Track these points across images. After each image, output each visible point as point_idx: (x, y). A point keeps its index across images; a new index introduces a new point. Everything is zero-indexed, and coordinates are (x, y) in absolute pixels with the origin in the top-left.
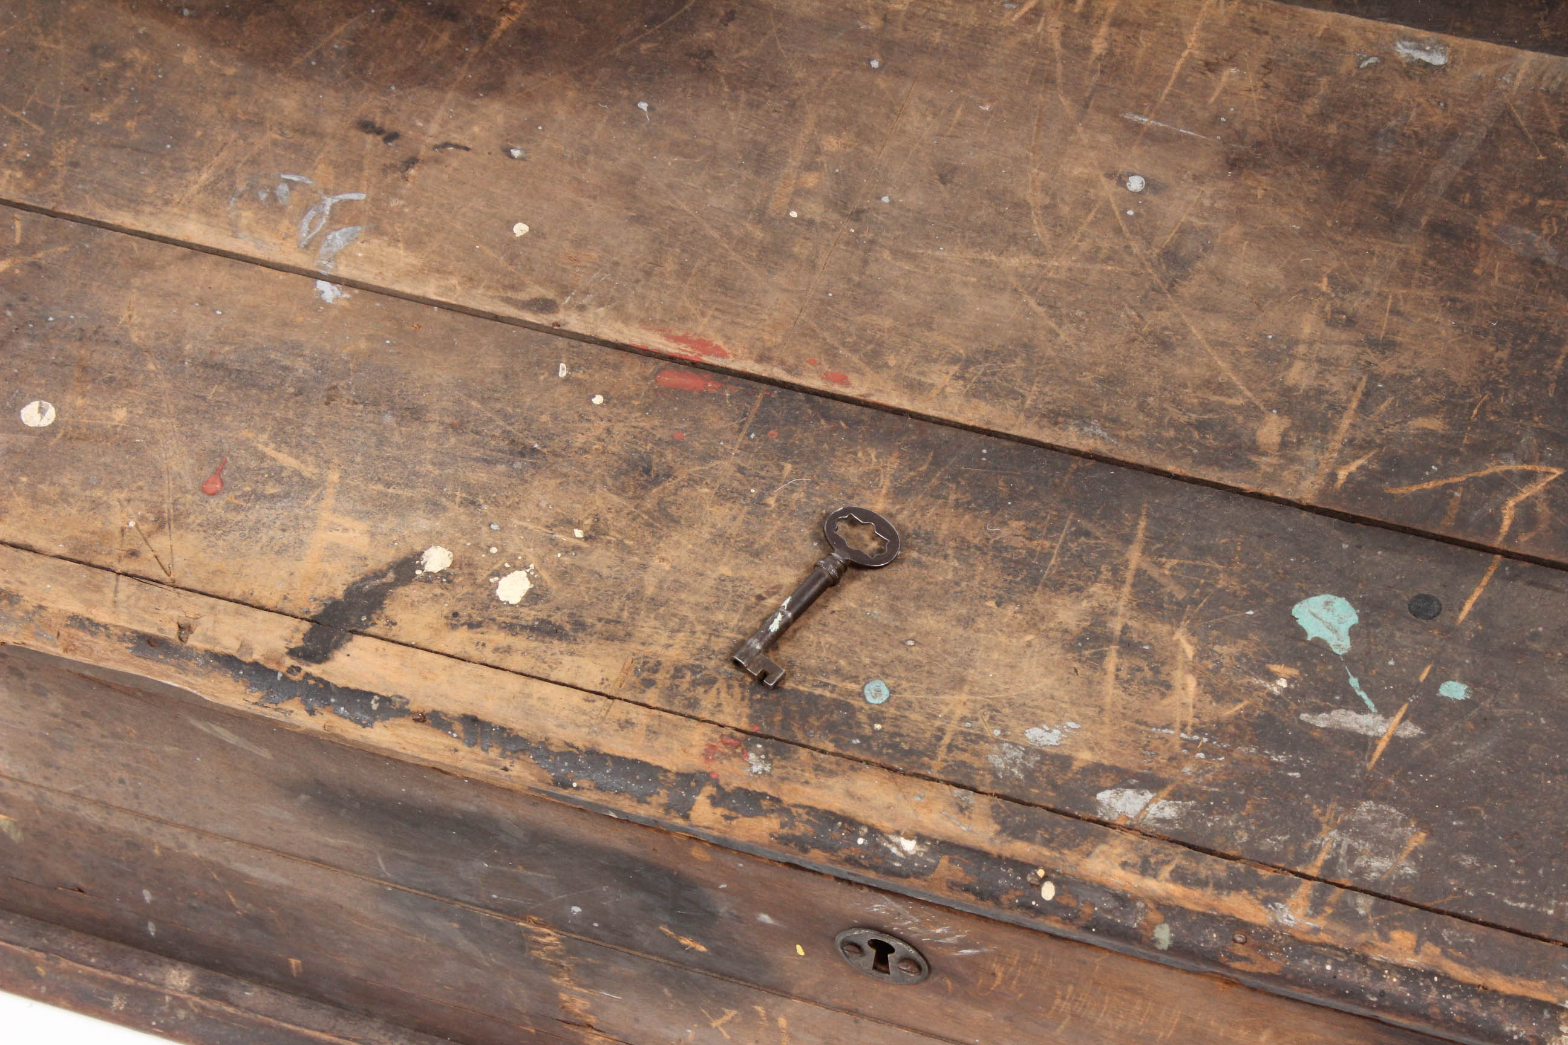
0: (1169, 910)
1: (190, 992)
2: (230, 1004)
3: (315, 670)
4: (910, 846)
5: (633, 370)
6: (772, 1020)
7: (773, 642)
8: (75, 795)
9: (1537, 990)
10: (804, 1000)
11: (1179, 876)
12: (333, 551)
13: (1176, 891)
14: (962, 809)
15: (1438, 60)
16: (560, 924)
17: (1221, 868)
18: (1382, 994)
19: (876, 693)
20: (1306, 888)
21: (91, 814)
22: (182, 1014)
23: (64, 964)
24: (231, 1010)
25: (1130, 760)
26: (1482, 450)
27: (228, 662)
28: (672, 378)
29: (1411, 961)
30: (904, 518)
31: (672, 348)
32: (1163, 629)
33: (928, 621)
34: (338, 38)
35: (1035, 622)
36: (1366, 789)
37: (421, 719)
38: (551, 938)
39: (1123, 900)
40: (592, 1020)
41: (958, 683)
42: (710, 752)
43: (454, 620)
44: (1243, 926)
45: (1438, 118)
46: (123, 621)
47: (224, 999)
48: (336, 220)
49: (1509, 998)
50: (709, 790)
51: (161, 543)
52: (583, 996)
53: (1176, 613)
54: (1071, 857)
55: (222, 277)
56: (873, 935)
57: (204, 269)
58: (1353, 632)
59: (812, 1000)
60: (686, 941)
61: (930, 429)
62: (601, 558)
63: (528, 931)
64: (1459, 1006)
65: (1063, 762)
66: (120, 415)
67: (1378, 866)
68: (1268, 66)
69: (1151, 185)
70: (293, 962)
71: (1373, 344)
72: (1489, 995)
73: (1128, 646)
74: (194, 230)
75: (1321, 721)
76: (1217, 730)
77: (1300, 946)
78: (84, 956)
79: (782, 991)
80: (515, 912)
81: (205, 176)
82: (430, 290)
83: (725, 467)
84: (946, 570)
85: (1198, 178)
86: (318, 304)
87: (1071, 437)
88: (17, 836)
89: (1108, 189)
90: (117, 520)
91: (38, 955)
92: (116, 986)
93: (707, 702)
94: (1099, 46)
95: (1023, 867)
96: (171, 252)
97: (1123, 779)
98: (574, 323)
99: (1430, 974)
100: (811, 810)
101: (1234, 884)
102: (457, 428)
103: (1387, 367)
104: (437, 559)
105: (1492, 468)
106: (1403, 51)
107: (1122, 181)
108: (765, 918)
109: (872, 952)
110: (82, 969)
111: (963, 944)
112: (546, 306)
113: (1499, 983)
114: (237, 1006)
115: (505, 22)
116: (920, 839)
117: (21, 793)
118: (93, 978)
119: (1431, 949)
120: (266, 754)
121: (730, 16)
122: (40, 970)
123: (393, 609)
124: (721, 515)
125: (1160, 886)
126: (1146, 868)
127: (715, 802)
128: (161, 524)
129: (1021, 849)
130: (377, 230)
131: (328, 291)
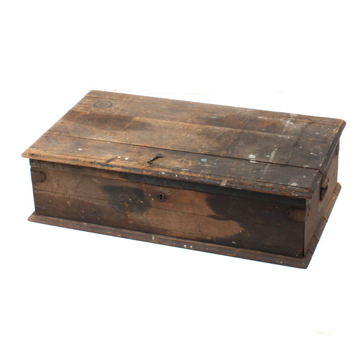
0: (187, 176)
1: (86, 225)
3: (107, 163)
4: (164, 173)
5: (138, 147)
6: (150, 212)
7: (152, 161)
8: (78, 196)
9: (220, 179)
11: (188, 173)
12: (109, 157)
13: (188, 174)
14: (169, 170)
15: (219, 129)
16: (128, 203)
17: (192, 173)
18: (206, 181)
19: (161, 164)
20: (200, 174)
21: (79, 198)
22: (85, 227)
25: (184, 167)
26: (219, 151)
27: (99, 164)
28: (142, 147)
29: (209, 178)
30: (164, 155)
31: (142, 145)
32: (188, 161)
33: (167, 160)
34: (109, 128)
35: (176, 160)
36: (207, 169)
38: (127, 205)
39: (183, 176)
40: (130, 218)
41: (169, 163)
43: (121, 160)
44: (194, 177)
45: (218, 132)
47: (90, 225)
48: (109, 138)
49: (218, 180)
50: (145, 170)
51: (93, 156)
52: (130, 214)
53: (190, 160)
54: (179, 173)
55: (98, 141)
56: (160, 194)
57: (96, 141)
58: (206, 161)
59: (154, 207)
60: (141, 202)
61: (167, 150)
62: (135, 157)
63: (125, 205)
64: (213, 181)
65: (178, 167)
66: (88, 150)
67: (206, 173)
68: (202, 129)
69: (190, 136)
70: (98, 218)
71: (211, 145)
72: (216, 180)
73: (185, 161)
74: (95, 139)
75: (203, 165)
76: (193, 166)
77: (199, 178)
79: (150, 207)
80: (123, 202)
81: (96, 136)
82: (119, 142)
83: (147, 152)
84: (169, 157)
85: (195, 136)
86: (108, 143)
87: (181, 150)
88: (70, 205)
89: (186, 136)
90: (88, 155)
91: (69, 222)
93: (145, 165)
94: (186, 128)
95: (174, 174)
96: (92, 140)
97: (183, 168)
98: (133, 144)
99: (211, 179)
100: (155, 171)
101: (194, 174)
102: (121, 150)
103: (212, 146)
104: (119, 157)
105: (220, 152)
106: (215, 128)
107: (187, 136)
108: (150, 195)
109: (160, 197)
110: (74, 223)
111: (169, 193)
112: (130, 143)
113: (217, 179)
115: (126, 127)
116: (165, 172)
117: (71, 197)
119: (211, 177)
120: (100, 183)
121: (149, 126)
122: (70, 224)
123: (115, 160)
124: (147, 155)
125: (187, 174)
126: (185, 173)
128: (92, 155)
129: (174, 172)
130: (113, 139)
131: (108, 142)
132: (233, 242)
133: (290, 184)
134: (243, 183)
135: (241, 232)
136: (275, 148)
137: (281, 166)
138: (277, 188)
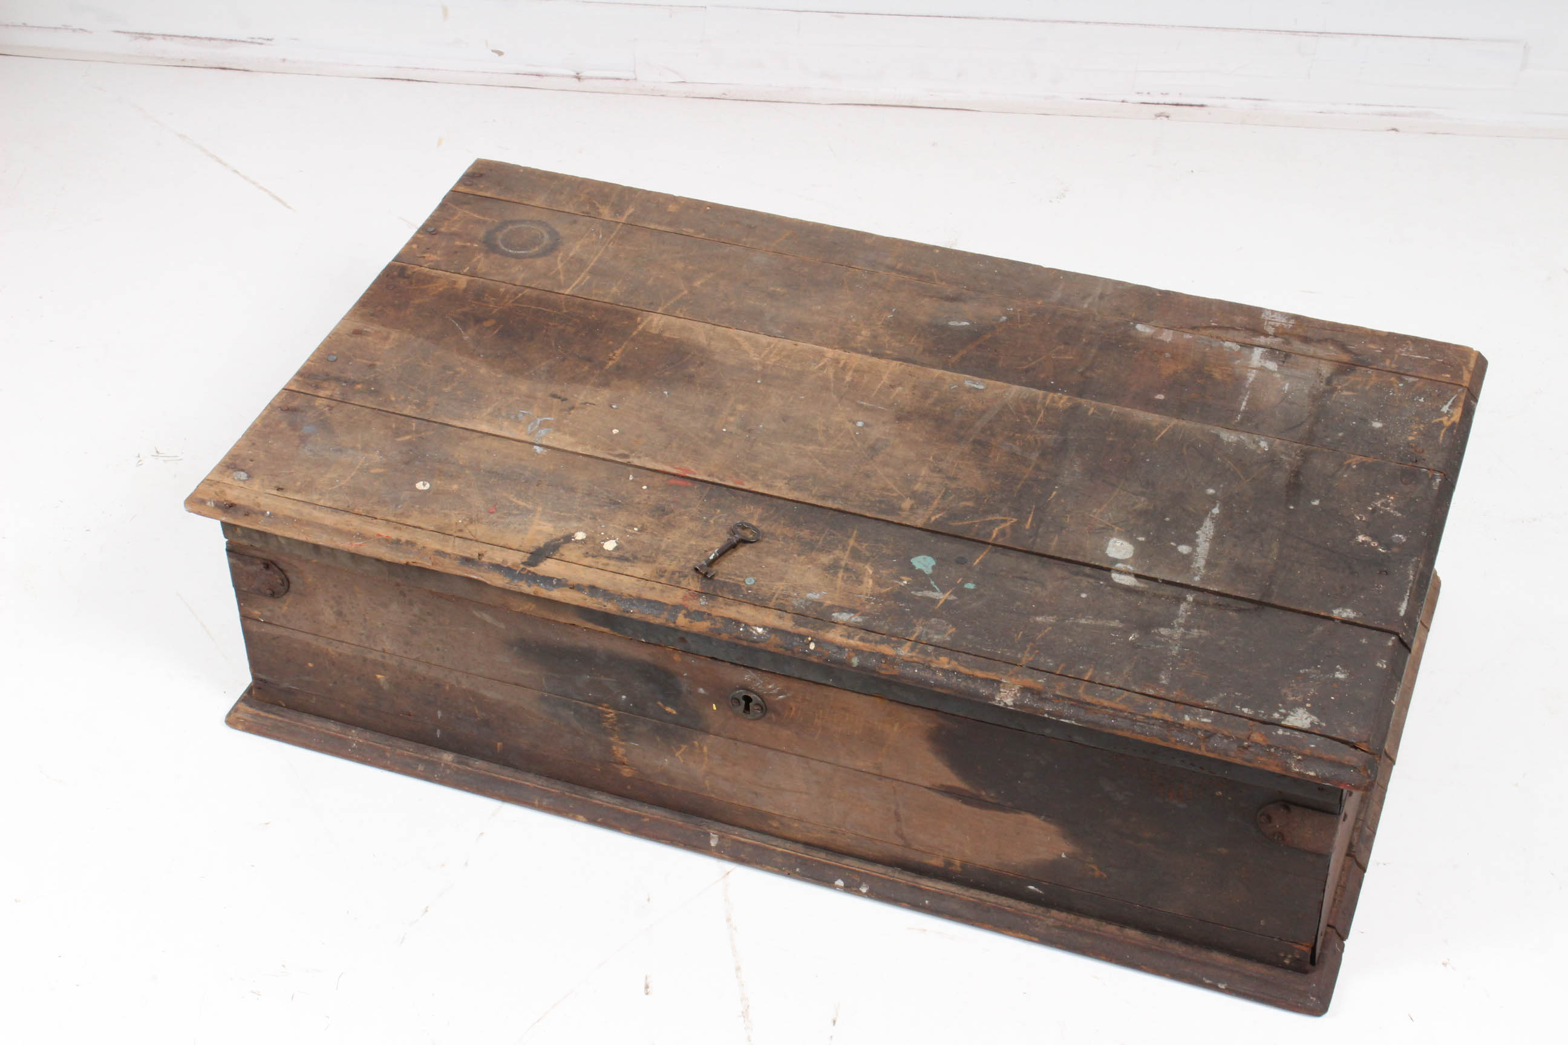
0: (857, 651)
1: (453, 762)
2: (470, 766)
3: (532, 569)
4: (760, 630)
5: (658, 479)
6: (701, 748)
7: (711, 563)
8: (417, 660)
9: (992, 675)
10: (715, 735)
11: (862, 639)
12: (540, 532)
13: (860, 644)
14: (780, 617)
15: (981, 387)
16: (615, 706)
17: (878, 637)
18: (936, 680)
19: (750, 581)
20: (909, 644)
21: (421, 669)
22: (448, 771)
23: (398, 751)
24: (470, 769)
25: (845, 604)
26: (986, 513)
27: (497, 567)
28: (673, 481)
29: (946, 666)
30: (763, 527)
31: (674, 471)
32: (861, 565)
33: (770, 560)
34: (543, 366)
35: (812, 561)
36: (935, 614)
37: (573, 587)
38: (612, 714)
39: (841, 648)
40: (625, 760)
41: (781, 579)
42: (685, 598)
43: (586, 555)
44: (884, 656)
45: (979, 406)
46: (457, 552)
47: (467, 765)
48: (541, 426)
49: (983, 679)
50: (684, 611)
51: (471, 528)
52: (622, 746)
53: (866, 560)
54: (821, 633)
55: (496, 443)
56: (744, 693)
57: (488, 441)
58: (933, 568)
59: (717, 735)
60: (668, 709)
61: (775, 500)
62: (645, 538)
63: (603, 712)
64: (964, 684)
65: (820, 604)
66: (455, 487)
67: (936, 638)
68: (915, 387)
69: (866, 425)
70: (499, 744)
71: (948, 478)
72: (974, 678)
73: (847, 569)
74: (484, 427)
75: (919, 594)
76: (880, 596)
77: (908, 663)
78: (407, 748)
79: (705, 731)
80: (597, 702)
81: (489, 410)
82: (579, 450)
83: (694, 510)
84: (780, 544)
85: (884, 423)
86: (535, 451)
87: (829, 504)
88: (386, 687)
89: (849, 425)
90: (454, 520)
91: (387, 747)
92: (421, 760)
93: (684, 583)
94: (848, 378)
95: (803, 637)
96: (475, 435)
97: (842, 609)
98: (636, 462)
99: (953, 671)
100: (723, 618)
101: (882, 642)
102: (589, 494)
103: (953, 486)
104: (580, 536)
105: (990, 518)
106: (968, 383)
107: (854, 423)
108: (701, 690)
109: (743, 702)
110: (406, 753)
111: (780, 693)
112: (626, 456)
113: (979, 674)
114: (472, 767)
115: (611, 363)
116: (764, 628)
117: (392, 662)
118: (410, 757)
119: (954, 663)
120: (502, 626)
121: (702, 364)
122: (388, 755)
123: (562, 550)
124: (691, 525)
125: (854, 642)
126: (849, 637)
127: (686, 616)
128: (471, 521)
129: (803, 630)
130: (559, 430)
131: (538, 449)
132: (1032, 887)
133: (1285, 716)
134: (1088, 704)
135: (1063, 856)
136: (1213, 500)
137: (1239, 610)
138: (1227, 737)
